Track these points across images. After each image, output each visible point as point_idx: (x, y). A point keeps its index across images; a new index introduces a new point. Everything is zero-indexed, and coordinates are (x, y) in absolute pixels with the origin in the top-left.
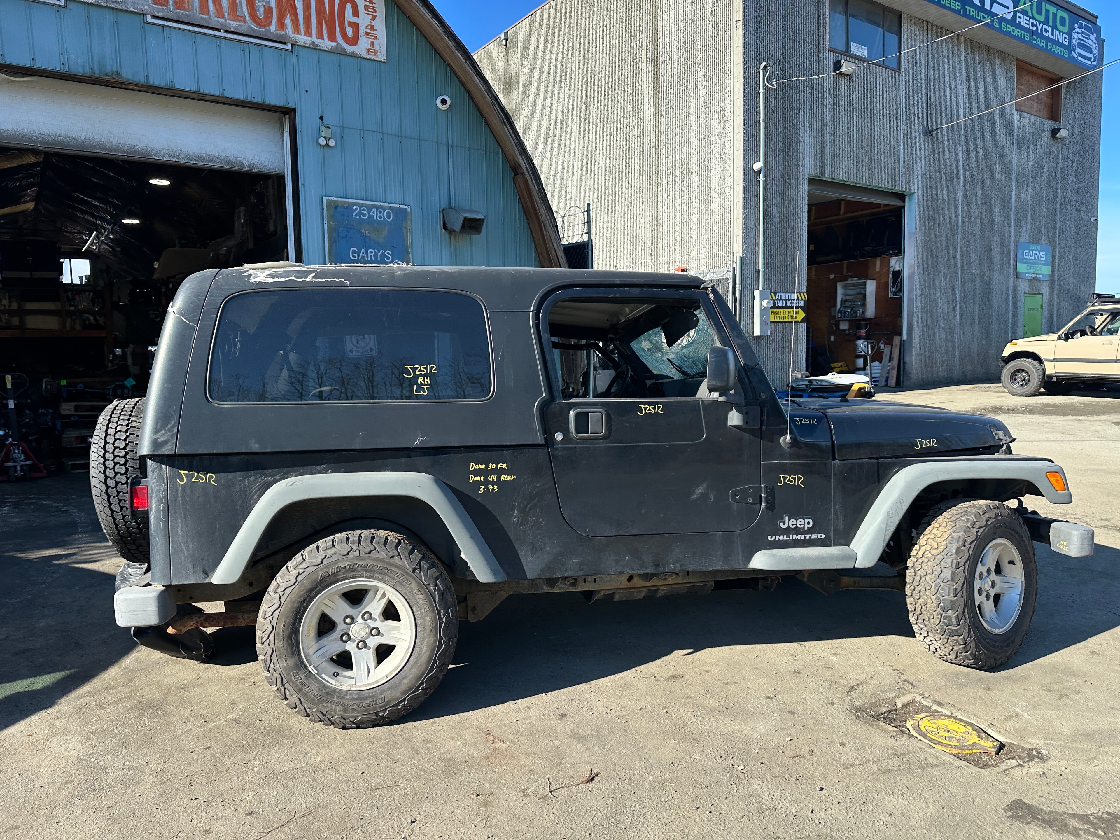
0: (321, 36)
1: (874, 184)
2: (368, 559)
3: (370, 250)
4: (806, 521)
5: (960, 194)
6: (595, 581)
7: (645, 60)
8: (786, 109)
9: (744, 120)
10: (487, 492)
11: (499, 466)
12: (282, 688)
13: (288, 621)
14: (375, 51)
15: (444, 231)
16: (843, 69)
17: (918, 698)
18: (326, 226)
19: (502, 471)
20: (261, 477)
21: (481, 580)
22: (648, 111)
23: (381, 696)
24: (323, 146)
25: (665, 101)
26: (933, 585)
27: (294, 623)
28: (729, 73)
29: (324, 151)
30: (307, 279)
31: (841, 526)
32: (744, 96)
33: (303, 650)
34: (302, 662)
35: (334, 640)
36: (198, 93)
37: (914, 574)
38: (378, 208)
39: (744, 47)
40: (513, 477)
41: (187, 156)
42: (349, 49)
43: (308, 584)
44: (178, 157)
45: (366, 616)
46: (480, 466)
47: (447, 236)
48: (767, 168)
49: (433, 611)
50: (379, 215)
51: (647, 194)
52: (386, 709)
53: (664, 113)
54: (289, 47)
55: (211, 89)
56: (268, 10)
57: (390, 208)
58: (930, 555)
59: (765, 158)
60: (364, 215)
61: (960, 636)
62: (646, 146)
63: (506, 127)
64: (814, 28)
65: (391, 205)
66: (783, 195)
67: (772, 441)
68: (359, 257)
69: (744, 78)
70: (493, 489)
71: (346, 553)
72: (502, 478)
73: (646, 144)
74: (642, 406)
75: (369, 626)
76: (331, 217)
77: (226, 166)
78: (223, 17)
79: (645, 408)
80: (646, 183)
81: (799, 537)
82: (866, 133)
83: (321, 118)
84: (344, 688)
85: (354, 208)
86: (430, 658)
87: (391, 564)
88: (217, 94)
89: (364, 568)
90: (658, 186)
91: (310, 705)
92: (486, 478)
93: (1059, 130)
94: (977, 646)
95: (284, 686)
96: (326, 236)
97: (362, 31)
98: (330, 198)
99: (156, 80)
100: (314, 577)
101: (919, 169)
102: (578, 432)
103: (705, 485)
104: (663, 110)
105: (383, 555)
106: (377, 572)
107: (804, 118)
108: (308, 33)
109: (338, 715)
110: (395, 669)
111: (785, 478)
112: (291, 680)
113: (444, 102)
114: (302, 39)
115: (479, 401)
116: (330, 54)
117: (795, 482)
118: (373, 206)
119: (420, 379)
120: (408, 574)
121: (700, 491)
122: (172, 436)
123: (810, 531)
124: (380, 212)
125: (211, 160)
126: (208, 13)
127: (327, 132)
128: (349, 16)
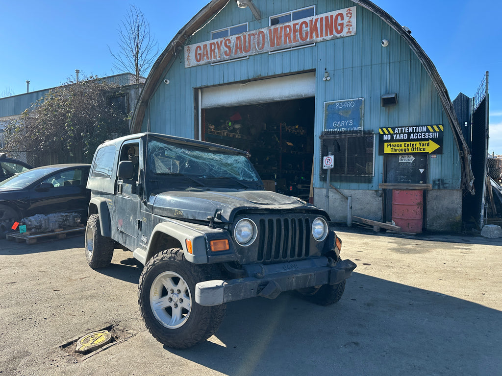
0: (327, 35)
14: (351, 32)
24: (325, 81)
29: (326, 83)
36: (282, 74)
38: (347, 102)
42: (338, 35)
44: (282, 98)
54: (314, 44)
55: (287, 71)
56: (307, 33)
57: (354, 101)
60: (341, 106)
65: (354, 99)
76: (327, 110)
77: (297, 97)
78: (291, 43)
83: (326, 69)
85: (337, 104)
96: (324, 118)
97: (345, 26)
98: (327, 102)
99: (270, 74)
103: (132, 216)
108: (322, 36)
111: (143, 219)
114: (320, 39)
116: (331, 41)
117: (145, 221)
118: (345, 102)
121: (131, 218)
124: (349, 104)
125: (292, 97)
126: (286, 43)
127: (326, 75)
128: (339, 21)
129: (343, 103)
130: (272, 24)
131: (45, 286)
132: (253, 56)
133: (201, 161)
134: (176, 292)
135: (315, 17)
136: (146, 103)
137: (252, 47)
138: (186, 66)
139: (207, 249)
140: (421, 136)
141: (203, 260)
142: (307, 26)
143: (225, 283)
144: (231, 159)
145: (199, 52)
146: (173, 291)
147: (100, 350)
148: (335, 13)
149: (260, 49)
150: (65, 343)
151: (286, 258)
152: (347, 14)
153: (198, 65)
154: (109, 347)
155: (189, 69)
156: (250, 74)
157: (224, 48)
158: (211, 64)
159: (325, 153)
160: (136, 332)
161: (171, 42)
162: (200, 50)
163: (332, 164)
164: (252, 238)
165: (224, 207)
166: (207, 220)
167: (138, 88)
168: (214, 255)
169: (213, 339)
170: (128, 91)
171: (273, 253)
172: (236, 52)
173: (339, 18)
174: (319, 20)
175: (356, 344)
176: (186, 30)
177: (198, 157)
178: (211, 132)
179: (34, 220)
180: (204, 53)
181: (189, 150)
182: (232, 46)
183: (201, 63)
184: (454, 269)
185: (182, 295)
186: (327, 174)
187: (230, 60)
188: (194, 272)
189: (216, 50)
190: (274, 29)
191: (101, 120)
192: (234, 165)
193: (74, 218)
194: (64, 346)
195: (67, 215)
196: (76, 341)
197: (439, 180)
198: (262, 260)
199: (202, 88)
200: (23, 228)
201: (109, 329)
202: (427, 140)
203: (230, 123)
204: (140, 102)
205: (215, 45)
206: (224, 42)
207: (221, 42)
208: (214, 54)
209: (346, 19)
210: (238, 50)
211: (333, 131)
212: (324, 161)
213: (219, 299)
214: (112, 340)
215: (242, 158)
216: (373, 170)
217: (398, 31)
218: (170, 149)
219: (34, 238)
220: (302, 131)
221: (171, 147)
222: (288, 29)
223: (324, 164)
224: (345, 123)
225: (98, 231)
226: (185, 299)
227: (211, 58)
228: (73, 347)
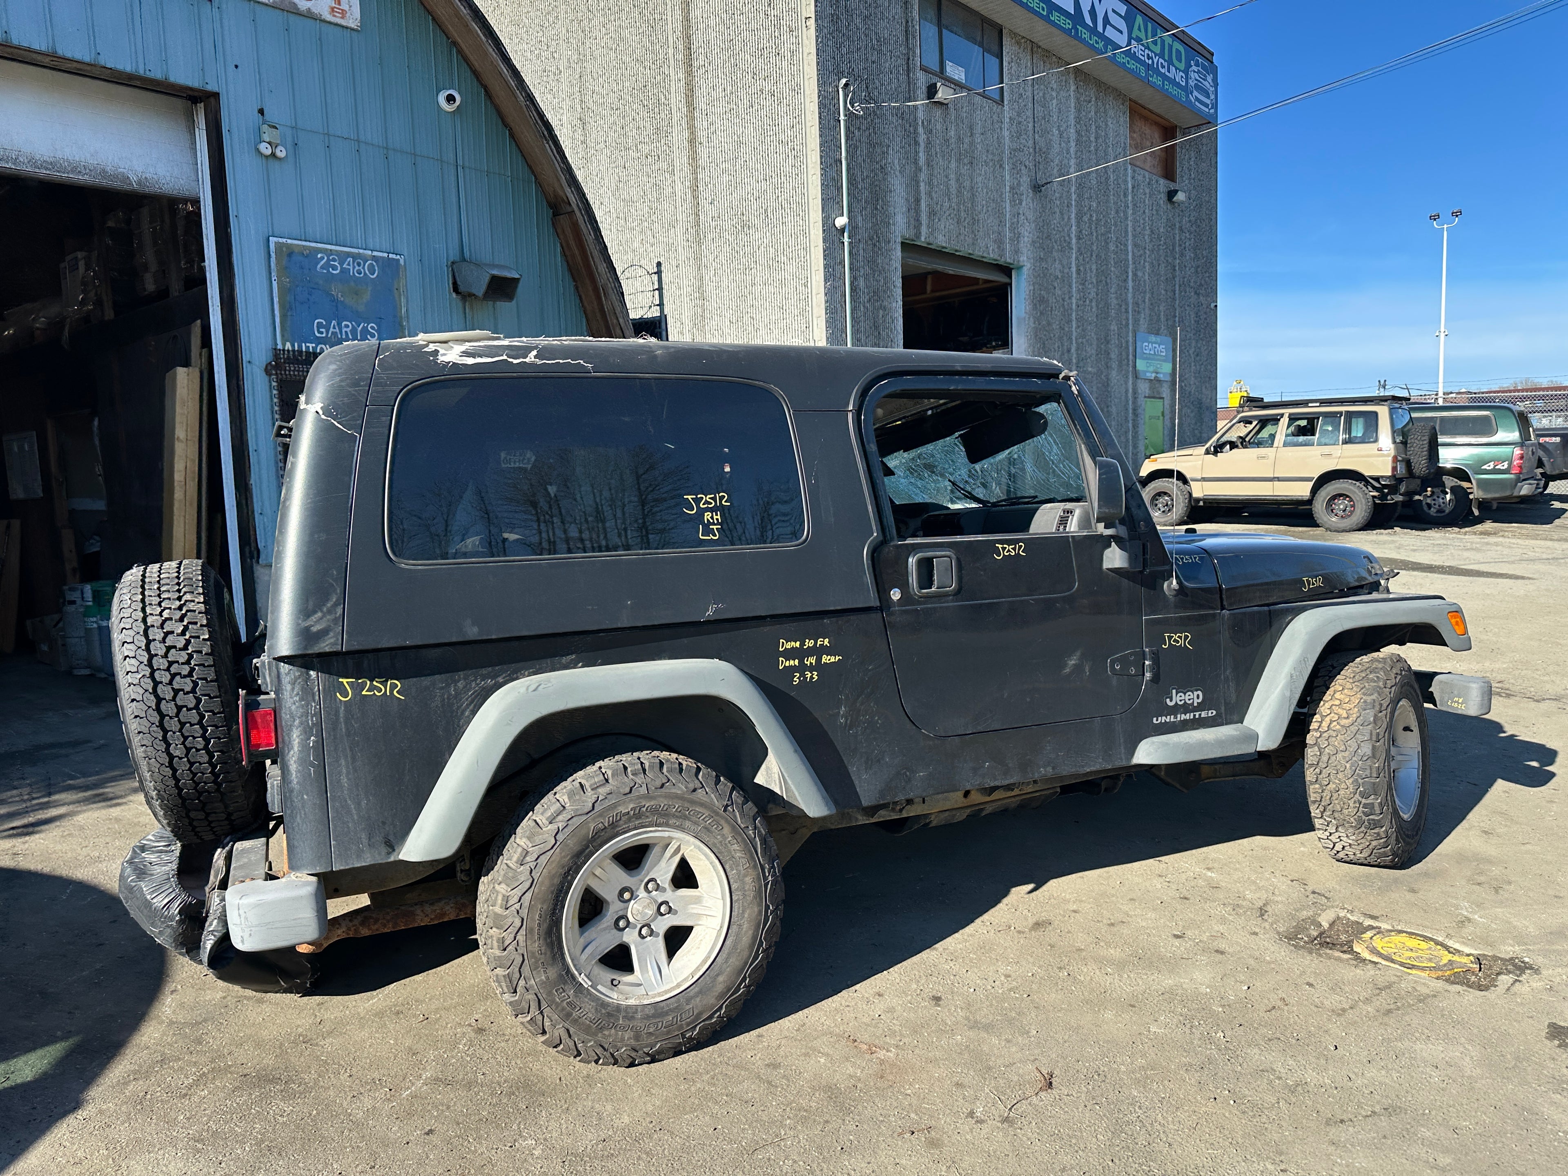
1: (978, 253)
2: (660, 796)
3: (344, 323)
4: (1196, 693)
5: (1074, 269)
6: (924, 802)
7: (672, 62)
8: (872, 145)
9: (821, 157)
10: (803, 682)
11: (819, 643)
12: (540, 1017)
13: (545, 907)
14: (343, 12)
15: (454, 295)
16: (940, 95)
17: (1342, 914)
18: (275, 284)
19: (823, 650)
20: (475, 680)
21: (811, 815)
22: (679, 136)
23: (688, 1007)
24: (267, 157)
25: (705, 123)
26: (1348, 765)
27: (554, 909)
28: (797, 89)
29: (267, 164)
30: (527, 360)
31: (1233, 698)
32: (820, 123)
33: (569, 950)
34: (568, 971)
35: (605, 929)
37: (1318, 753)
38: (355, 257)
39: (818, 55)
40: (837, 658)
41: (32, 161)
42: (303, 5)
43: (573, 845)
44: (15, 161)
45: (650, 886)
46: (793, 643)
47: (460, 304)
48: (853, 225)
49: (755, 867)
50: (357, 268)
51: (682, 255)
52: (696, 1026)
53: (704, 140)
57: (374, 258)
58: (1338, 727)
59: (850, 211)
60: (334, 268)
61: (1382, 827)
62: (679, 187)
63: (548, 143)
64: (902, 38)
65: (375, 253)
66: (872, 262)
67: (1155, 589)
68: (327, 333)
69: (819, 98)
70: (812, 678)
71: (628, 790)
72: (823, 660)
73: (678, 182)
74: (1000, 546)
75: (656, 901)
76: (283, 270)
77: (99, 181)
79: (1004, 549)
80: (680, 238)
81: (1187, 717)
82: (967, 184)
83: (261, 112)
84: (632, 1002)
85: (319, 256)
86: (754, 938)
87: (693, 802)
88: (87, 59)
89: (655, 811)
90: (700, 244)
91: (584, 1036)
92: (801, 662)
93: (1176, 192)
94: (1397, 840)
95: (542, 1013)
96: (276, 300)
98: (281, 240)
100: (584, 832)
101: (1027, 233)
102: (921, 587)
103: (1078, 654)
104: (701, 135)
105: (681, 788)
106: (674, 816)
107: (894, 159)
109: (626, 1045)
110: (705, 961)
111: (1170, 638)
112: (553, 1001)
113: (450, 99)
115: (790, 546)
116: (271, 9)
117: (1181, 642)
118: (348, 255)
119: (707, 516)
120: (717, 814)
121: (1073, 662)
122: (335, 620)
123: (1201, 707)
124: (359, 265)
127: (273, 135)
129: (342, 257)
224: (354, 329)
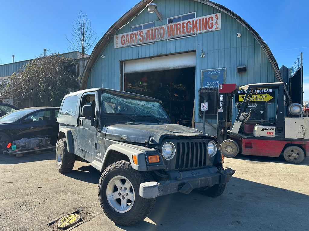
0: (203, 30)
3: (212, 82)
4: (100, 154)
15: (237, 73)
17: (93, 216)
18: (201, 77)
24: (202, 57)
36: (175, 53)
42: (210, 30)
44: (175, 67)
47: (239, 74)
54: (195, 35)
55: (178, 51)
56: (191, 28)
60: (212, 73)
65: (220, 69)
67: (98, 131)
68: (209, 84)
76: (203, 75)
77: (184, 67)
78: (181, 34)
81: (99, 159)
83: (202, 50)
85: (209, 71)
96: (201, 80)
97: (214, 24)
98: (203, 70)
108: (200, 30)
111: (99, 142)
113: (237, 35)
114: (198, 32)
116: (205, 33)
121: (90, 141)
123: (101, 158)
124: (216, 71)
125: (181, 67)
126: (178, 34)
127: (202, 54)
128: (211, 21)
129: (213, 71)
130: (169, 23)
131: (32, 185)
132: (157, 42)
133: (133, 106)
134: (123, 189)
135: (195, 19)
136: (90, 70)
137: (156, 36)
138: (115, 47)
139: (146, 161)
140: (261, 91)
141: (144, 169)
142: (190, 24)
143: (159, 184)
144: (150, 105)
145: (123, 39)
146: (121, 188)
147: (74, 226)
148: (208, 17)
149: (162, 38)
150: (50, 222)
151: (192, 167)
152: (215, 17)
153: (123, 47)
154: (80, 225)
155: (118, 49)
156: (155, 53)
157: (139, 37)
158: (131, 47)
159: (202, 101)
160: (95, 215)
161: (106, 33)
162: (124, 37)
163: (207, 107)
164: (172, 154)
165: (155, 134)
166: (145, 143)
167: (84, 60)
168: (151, 165)
169: (147, 220)
170: (78, 62)
171: (185, 164)
172: (147, 39)
173: (211, 19)
174: (198, 20)
175: (239, 222)
176: (116, 25)
177: (131, 103)
178: (129, 88)
179: (22, 142)
180: (126, 40)
181: (125, 99)
182: (144, 36)
183: (125, 45)
184: (288, 174)
185: (128, 191)
186: (203, 114)
187: (143, 44)
188: (137, 176)
189: (134, 38)
190: (170, 26)
191: (61, 80)
192: (152, 108)
193: (46, 140)
194: (50, 224)
195: (41, 139)
196: (57, 221)
197: (273, 118)
198: (178, 168)
199: (125, 61)
200: (14, 147)
201: (77, 212)
202: (265, 93)
203: (141, 82)
204: (86, 69)
205: (133, 35)
206: (139, 33)
207: (138, 33)
208: (133, 40)
209: (215, 20)
210: (148, 38)
211: (207, 88)
212: (201, 106)
213: (155, 194)
214: (81, 220)
215: (157, 104)
216: (232, 112)
217: (247, 28)
218: (114, 98)
219: (21, 154)
220: (183, 87)
221: (115, 97)
222: (179, 26)
223: (202, 108)
224: (214, 83)
225: (66, 149)
226: (130, 194)
227: (131, 43)
228: (55, 225)
